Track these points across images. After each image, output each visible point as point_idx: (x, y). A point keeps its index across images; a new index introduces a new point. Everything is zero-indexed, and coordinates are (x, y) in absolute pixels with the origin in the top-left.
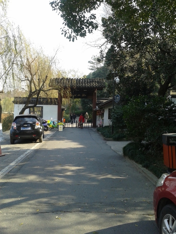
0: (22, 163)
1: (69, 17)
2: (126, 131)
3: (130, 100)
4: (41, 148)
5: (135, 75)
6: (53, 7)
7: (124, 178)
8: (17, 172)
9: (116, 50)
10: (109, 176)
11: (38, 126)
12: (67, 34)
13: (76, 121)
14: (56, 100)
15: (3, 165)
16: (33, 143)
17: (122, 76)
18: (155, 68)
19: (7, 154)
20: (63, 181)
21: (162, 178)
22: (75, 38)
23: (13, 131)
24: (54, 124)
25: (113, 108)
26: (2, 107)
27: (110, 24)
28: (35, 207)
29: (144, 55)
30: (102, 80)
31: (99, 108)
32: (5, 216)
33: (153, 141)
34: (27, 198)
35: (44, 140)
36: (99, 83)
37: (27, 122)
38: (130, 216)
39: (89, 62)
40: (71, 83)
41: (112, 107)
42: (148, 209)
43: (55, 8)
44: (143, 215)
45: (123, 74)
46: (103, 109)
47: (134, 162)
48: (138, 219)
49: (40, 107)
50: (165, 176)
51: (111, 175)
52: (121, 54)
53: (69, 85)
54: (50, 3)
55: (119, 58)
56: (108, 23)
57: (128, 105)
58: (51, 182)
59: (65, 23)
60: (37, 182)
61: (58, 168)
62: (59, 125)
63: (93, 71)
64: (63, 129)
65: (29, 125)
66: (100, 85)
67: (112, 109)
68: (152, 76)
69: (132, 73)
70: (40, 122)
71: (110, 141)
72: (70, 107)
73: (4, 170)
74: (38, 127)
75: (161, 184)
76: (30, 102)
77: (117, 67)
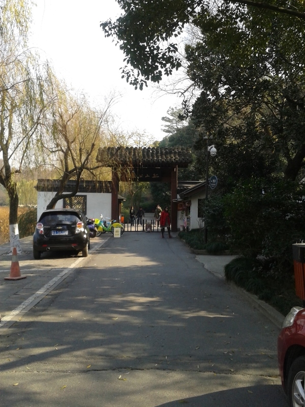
0: (57, 290)
1: (134, 49)
2: (230, 237)
3: (235, 185)
4: (86, 266)
5: (243, 143)
6: (106, 31)
7: (227, 316)
8: (49, 306)
9: (210, 99)
10: (203, 313)
11: (80, 229)
12: (131, 77)
13: (143, 220)
14: (108, 185)
15: (24, 294)
16: (72, 257)
17: (221, 144)
18: (278, 130)
19: (30, 276)
20: (126, 320)
21: (291, 313)
22: (144, 84)
23: (39, 238)
24: (105, 226)
25: (207, 198)
26: (19, 196)
27: (199, 55)
28: (84, 360)
29: (258, 108)
30: (187, 151)
31: (181, 197)
32: (35, 375)
33: (276, 255)
34: (69, 346)
35: (90, 254)
36: (181, 155)
37: (61, 221)
38: (239, 376)
39: (163, 119)
40: (134, 154)
41: (203, 197)
42: (270, 367)
43: (110, 32)
44: (261, 375)
45: (223, 141)
46: (189, 200)
47: (244, 291)
48: (252, 382)
49: (82, 196)
50: (296, 310)
51: (205, 312)
52: (219, 106)
53: (131, 159)
54: (101, 25)
55: (215, 112)
56: (197, 54)
57: (232, 193)
58: (107, 322)
59: (127, 60)
60: (84, 321)
61: (118, 299)
62: (115, 227)
63: (171, 134)
64: (121, 234)
65: (65, 227)
66: (183, 159)
67: (204, 199)
68: (273, 144)
69: (238, 139)
70: (84, 223)
71: (201, 254)
72: (132, 196)
73: (27, 302)
74: (81, 231)
75: (290, 323)
76: (65, 188)
77: (212, 128)
